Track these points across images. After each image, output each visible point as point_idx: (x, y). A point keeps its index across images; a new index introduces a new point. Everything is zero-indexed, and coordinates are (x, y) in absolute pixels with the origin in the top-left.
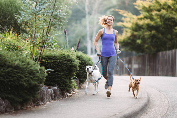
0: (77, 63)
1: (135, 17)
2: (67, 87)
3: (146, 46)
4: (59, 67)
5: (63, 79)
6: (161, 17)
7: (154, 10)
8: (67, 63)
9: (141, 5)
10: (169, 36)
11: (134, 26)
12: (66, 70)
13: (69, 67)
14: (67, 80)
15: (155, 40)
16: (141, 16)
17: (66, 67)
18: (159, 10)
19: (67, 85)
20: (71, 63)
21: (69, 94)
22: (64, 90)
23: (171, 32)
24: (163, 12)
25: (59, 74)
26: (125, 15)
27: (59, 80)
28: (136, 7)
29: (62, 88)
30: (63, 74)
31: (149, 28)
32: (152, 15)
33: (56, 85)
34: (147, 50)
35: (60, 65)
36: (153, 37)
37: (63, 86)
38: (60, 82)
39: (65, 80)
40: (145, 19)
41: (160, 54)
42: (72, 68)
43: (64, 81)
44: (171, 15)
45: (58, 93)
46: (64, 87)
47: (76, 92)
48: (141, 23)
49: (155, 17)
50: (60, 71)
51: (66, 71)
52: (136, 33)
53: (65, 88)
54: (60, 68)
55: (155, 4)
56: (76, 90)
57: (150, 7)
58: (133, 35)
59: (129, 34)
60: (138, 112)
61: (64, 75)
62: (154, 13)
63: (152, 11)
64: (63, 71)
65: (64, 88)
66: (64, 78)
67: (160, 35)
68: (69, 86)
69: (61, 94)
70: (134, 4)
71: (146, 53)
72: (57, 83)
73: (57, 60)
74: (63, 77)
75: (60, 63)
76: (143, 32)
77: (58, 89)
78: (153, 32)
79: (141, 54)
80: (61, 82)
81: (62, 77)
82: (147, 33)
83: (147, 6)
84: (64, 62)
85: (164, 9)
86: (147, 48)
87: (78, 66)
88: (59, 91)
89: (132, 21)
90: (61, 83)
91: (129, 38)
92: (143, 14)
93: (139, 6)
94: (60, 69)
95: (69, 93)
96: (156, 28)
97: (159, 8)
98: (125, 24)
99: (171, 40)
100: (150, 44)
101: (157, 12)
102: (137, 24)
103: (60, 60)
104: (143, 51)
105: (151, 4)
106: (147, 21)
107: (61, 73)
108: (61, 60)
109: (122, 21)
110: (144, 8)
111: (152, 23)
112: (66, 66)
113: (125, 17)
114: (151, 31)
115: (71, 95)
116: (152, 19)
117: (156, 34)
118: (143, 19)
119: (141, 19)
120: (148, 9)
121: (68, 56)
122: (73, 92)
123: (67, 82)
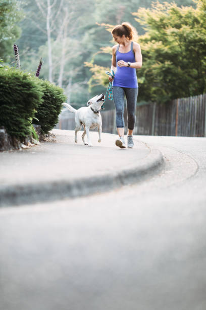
0: (39, 91)
2: (22, 131)
3: (154, 89)
4: (8, 95)
5: (15, 118)
6: (181, 37)
7: (170, 26)
8: (23, 90)
9: (146, 17)
10: (195, 72)
12: (19, 102)
13: (25, 97)
14: (23, 120)
16: (147, 36)
17: (21, 97)
18: (178, 26)
19: (22, 128)
20: (29, 89)
21: (24, 146)
22: (17, 136)
23: (198, 66)
24: (186, 29)
25: (8, 109)
27: (8, 118)
28: (136, 19)
29: (13, 132)
30: (15, 108)
31: (161, 56)
32: (165, 34)
33: (3, 127)
34: (155, 95)
35: (9, 93)
36: (166, 72)
37: (15, 130)
38: (9, 122)
39: (18, 119)
40: (153, 41)
41: (178, 101)
42: (30, 99)
43: (17, 121)
44: (199, 36)
45: (6, 140)
46: (17, 131)
47: (36, 145)
49: (170, 39)
50: (9, 103)
51: (22, 104)
53: (19, 133)
54: (11, 97)
55: (171, 15)
56: (36, 141)
57: (161, 20)
60: (147, 170)
61: (17, 111)
62: (169, 31)
63: (166, 27)
64: (16, 103)
65: (17, 133)
66: (17, 115)
67: (179, 70)
68: (25, 130)
69: (11, 143)
70: (134, 14)
71: (153, 101)
72: (4, 124)
73: (5, 83)
74: (15, 113)
75: (10, 88)
76: (150, 64)
77: (7, 134)
78: (167, 63)
80: (11, 122)
81: (13, 114)
82: (156, 66)
83: (158, 19)
84: (17, 88)
85: (186, 24)
86: (155, 92)
87: (40, 97)
88: (8, 137)
90: (11, 125)
92: (151, 32)
93: (142, 19)
94: (11, 100)
95: (25, 144)
96: (172, 57)
97: (178, 22)
99: (197, 78)
100: (160, 85)
101: (175, 30)
103: (11, 83)
104: (148, 98)
105: (164, 15)
106: (158, 45)
107: (11, 106)
108: (12, 85)
110: (152, 21)
111: (166, 49)
112: (21, 95)
114: (162, 62)
115: (28, 147)
116: (165, 41)
117: (172, 67)
118: (151, 40)
119: (146, 41)
120: (159, 23)
121: (25, 77)
122: (31, 144)
123: (21, 123)
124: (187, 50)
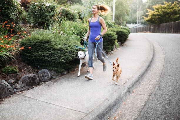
1: (153, 11)
6: (162, 11)
9: (155, 7)
10: (165, 18)
11: (152, 15)
15: (160, 19)
16: (155, 11)
18: (161, 9)
23: (165, 17)
24: (163, 10)
26: (149, 10)
28: (153, 8)
32: (159, 11)
41: (161, 24)
44: (166, 11)
48: (155, 13)
49: (160, 11)
52: (153, 17)
58: (152, 18)
59: (150, 18)
62: (160, 10)
67: (162, 18)
70: (152, 7)
78: (160, 16)
79: (154, 24)
82: (157, 17)
83: (157, 8)
85: (163, 8)
89: (151, 13)
91: (150, 19)
92: (156, 10)
93: (154, 8)
96: (160, 15)
97: (161, 8)
98: (149, 14)
99: (165, 19)
101: (161, 10)
102: (153, 14)
104: (155, 23)
106: (157, 13)
109: (148, 13)
110: (156, 8)
111: (159, 14)
113: (149, 11)
116: (159, 12)
119: (155, 12)
124: (164, 14)
